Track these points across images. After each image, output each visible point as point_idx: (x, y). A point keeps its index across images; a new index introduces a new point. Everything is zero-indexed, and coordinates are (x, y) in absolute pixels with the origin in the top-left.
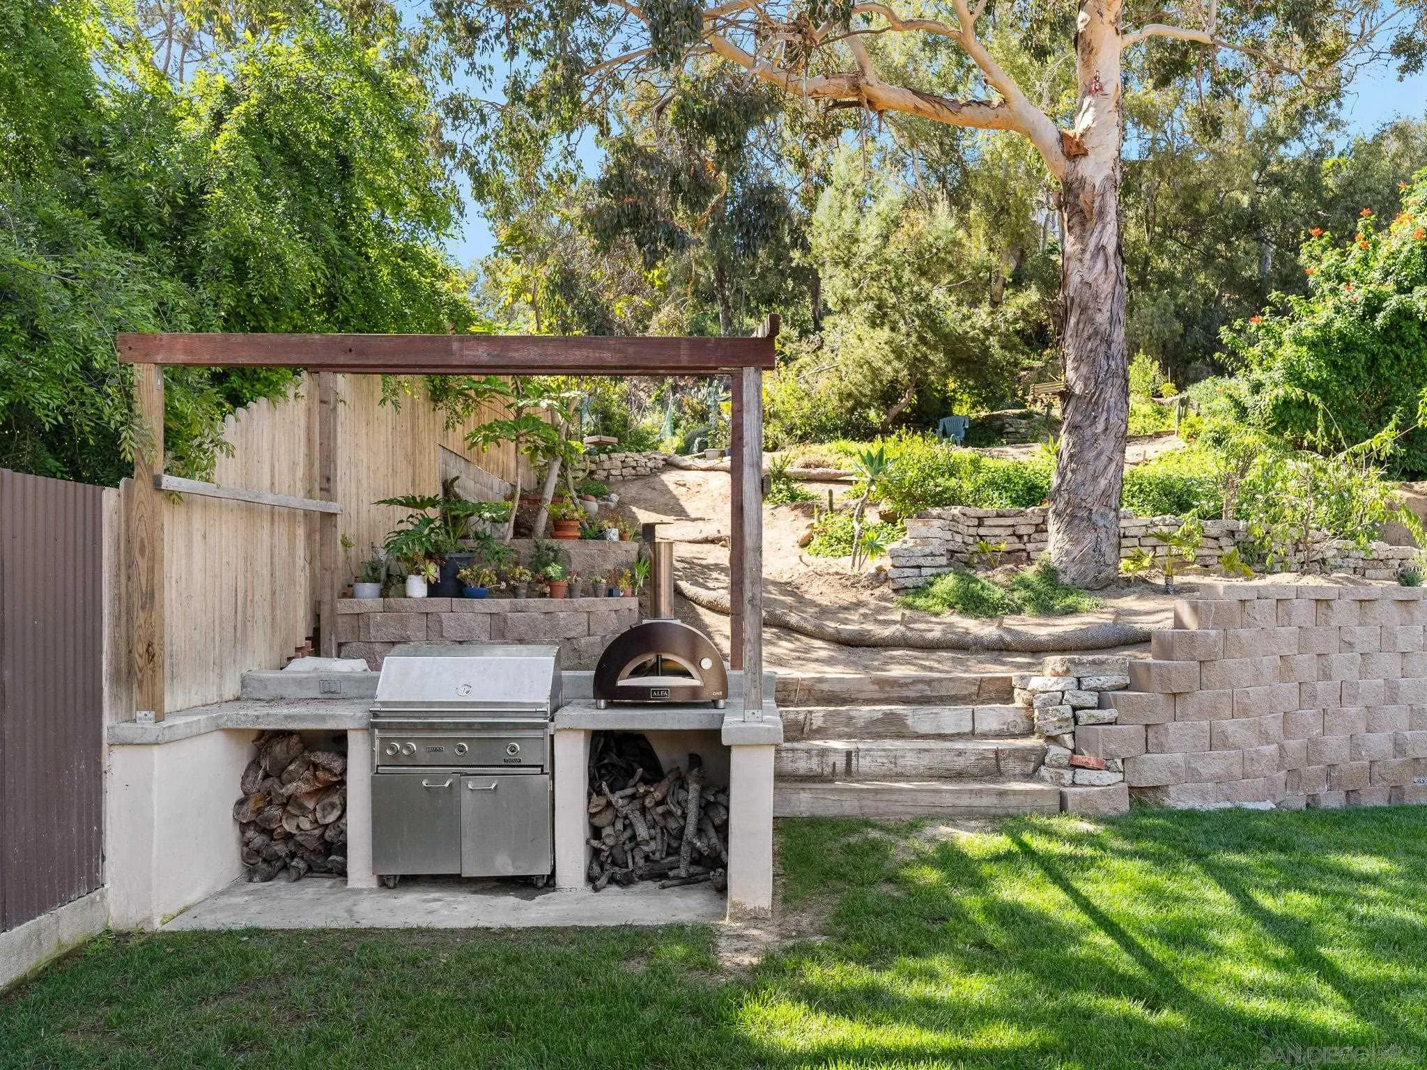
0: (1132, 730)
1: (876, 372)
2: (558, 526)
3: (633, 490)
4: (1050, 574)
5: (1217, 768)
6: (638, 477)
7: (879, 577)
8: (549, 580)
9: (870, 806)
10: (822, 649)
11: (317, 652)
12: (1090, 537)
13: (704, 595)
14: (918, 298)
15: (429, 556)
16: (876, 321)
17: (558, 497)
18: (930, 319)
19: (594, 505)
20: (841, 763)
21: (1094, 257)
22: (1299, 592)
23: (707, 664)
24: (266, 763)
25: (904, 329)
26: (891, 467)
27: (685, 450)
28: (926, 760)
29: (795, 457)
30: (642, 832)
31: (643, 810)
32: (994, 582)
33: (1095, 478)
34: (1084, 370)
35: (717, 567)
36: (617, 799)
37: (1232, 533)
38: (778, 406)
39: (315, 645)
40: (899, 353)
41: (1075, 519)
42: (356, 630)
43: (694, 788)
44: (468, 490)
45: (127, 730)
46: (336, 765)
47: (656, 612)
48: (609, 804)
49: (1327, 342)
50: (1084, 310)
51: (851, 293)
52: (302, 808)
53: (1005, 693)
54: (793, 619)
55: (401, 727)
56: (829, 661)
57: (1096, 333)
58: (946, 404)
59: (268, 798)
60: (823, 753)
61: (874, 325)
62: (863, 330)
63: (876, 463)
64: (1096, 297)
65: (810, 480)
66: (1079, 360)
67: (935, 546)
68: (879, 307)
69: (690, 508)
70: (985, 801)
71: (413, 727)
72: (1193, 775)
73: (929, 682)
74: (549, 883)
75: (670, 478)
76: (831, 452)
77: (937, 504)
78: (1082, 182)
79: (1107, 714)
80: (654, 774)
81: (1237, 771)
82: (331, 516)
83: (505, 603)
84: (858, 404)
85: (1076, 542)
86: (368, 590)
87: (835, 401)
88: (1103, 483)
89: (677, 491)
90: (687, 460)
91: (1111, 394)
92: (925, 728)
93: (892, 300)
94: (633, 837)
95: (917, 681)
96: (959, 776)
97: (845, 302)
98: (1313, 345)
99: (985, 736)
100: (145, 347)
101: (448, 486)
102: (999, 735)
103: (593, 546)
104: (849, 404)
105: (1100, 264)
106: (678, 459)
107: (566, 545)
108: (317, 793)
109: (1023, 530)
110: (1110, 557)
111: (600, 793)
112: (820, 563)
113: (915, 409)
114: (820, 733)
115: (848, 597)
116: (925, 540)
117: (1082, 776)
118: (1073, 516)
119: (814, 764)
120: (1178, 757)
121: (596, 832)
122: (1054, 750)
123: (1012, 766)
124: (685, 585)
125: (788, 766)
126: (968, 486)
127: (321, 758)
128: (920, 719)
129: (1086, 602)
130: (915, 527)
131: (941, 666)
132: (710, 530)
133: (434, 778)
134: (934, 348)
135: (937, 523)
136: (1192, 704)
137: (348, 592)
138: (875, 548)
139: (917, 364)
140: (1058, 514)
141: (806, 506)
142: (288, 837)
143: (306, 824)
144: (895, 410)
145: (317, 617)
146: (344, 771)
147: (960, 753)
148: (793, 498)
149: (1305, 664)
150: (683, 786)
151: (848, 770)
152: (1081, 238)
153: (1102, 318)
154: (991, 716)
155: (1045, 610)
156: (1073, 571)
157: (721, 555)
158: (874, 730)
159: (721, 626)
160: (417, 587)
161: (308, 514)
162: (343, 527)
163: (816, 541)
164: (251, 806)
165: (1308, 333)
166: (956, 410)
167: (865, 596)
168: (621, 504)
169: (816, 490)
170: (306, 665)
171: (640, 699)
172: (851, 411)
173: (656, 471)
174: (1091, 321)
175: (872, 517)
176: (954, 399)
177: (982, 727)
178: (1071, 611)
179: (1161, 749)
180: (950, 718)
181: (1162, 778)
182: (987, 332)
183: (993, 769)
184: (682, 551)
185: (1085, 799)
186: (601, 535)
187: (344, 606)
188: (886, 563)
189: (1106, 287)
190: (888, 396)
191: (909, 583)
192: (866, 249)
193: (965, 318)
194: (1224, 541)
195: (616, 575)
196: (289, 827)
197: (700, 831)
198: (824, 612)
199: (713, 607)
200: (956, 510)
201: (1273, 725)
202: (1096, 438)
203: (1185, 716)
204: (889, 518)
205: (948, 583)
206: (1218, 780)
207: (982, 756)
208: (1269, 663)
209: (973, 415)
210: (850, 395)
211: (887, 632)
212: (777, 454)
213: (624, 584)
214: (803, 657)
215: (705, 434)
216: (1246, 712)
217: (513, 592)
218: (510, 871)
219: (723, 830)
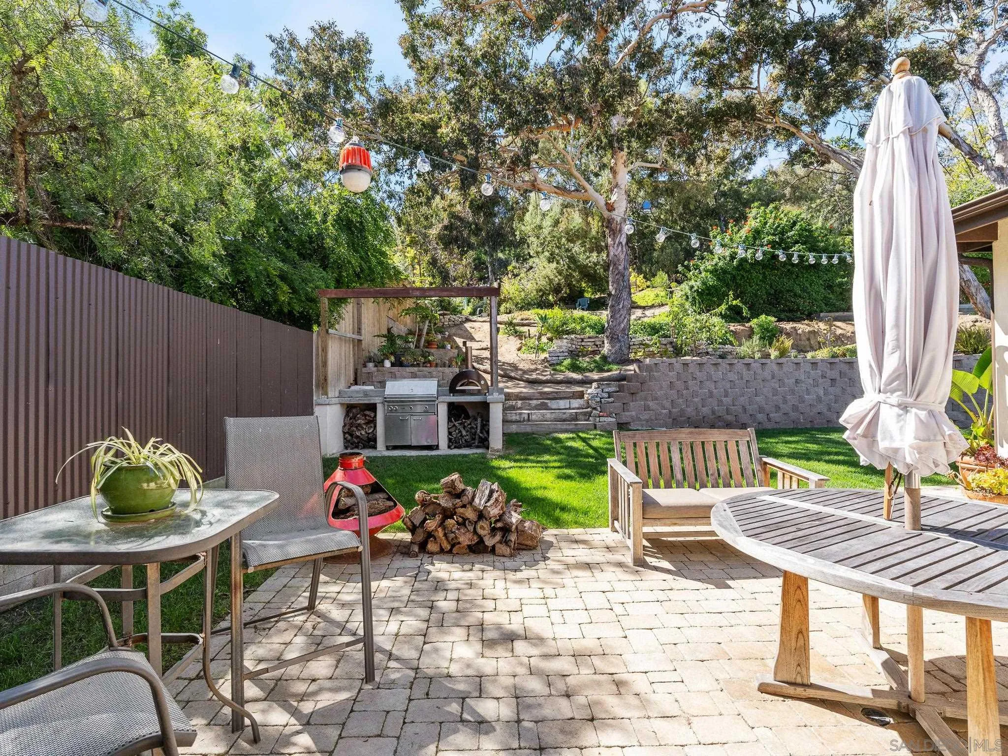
0: (618, 404)
1: (551, 281)
2: (429, 344)
3: (453, 330)
4: (604, 358)
5: (646, 417)
6: (455, 325)
7: (545, 360)
8: (429, 362)
9: (535, 429)
10: (522, 384)
11: (356, 384)
12: (618, 345)
13: (481, 367)
14: (567, 250)
15: (391, 354)
16: (550, 260)
17: (428, 333)
18: (573, 259)
19: (439, 336)
20: (526, 417)
21: (618, 246)
22: (692, 361)
23: (482, 382)
24: (351, 415)
25: (562, 262)
26: (549, 321)
27: (473, 313)
28: (553, 416)
29: (518, 316)
30: (464, 433)
31: (464, 427)
32: (584, 362)
33: (619, 324)
34: (615, 285)
35: (486, 358)
36: (456, 423)
37: (671, 343)
38: (511, 296)
39: (356, 382)
40: (560, 273)
41: (613, 339)
42: (368, 378)
43: (479, 420)
44: (395, 331)
45: (320, 401)
46: (372, 415)
47: (467, 367)
48: (454, 425)
49: (716, 271)
50: (615, 265)
51: (540, 249)
52: (363, 428)
53: (581, 395)
54: (513, 374)
55: (393, 402)
56: (524, 387)
57: (619, 273)
58: (581, 293)
59: (351, 425)
60: (520, 414)
61: (549, 262)
62: (546, 263)
63: (544, 319)
64: (619, 260)
65: (523, 325)
66: (613, 282)
67: (564, 349)
68: (551, 254)
69: (476, 337)
70: (571, 427)
71: (397, 402)
72: (639, 419)
73: (556, 393)
74: (437, 447)
75: (468, 325)
76: (533, 314)
77: (567, 334)
78: (613, 219)
79: (611, 400)
80: (467, 417)
81: (653, 418)
82: (360, 341)
83: (416, 369)
84: (544, 293)
85: (613, 347)
86: (371, 365)
87: (535, 292)
88: (622, 326)
89: (471, 331)
90: (474, 318)
91: (625, 295)
92: (554, 407)
93: (557, 251)
94: (461, 435)
95: (552, 392)
96: (564, 420)
97: (537, 253)
98: (711, 272)
99: (573, 409)
100: (324, 293)
101: (389, 330)
102: (578, 408)
103: (442, 351)
104: (541, 294)
105: (620, 248)
106: (471, 317)
107: (432, 351)
108: (366, 424)
109: (598, 343)
110: (626, 352)
111: (451, 421)
112: (524, 356)
113: (569, 295)
114: (520, 409)
115: (533, 367)
116: (561, 347)
117: (602, 419)
118: (612, 338)
119: (518, 418)
120: (634, 413)
121: (450, 433)
122: (594, 411)
123: (581, 417)
124: (475, 364)
125: (509, 418)
126: (578, 327)
127: (367, 413)
128: (553, 404)
129: (615, 367)
130: (557, 343)
131: (563, 388)
132: (484, 345)
133: (403, 416)
134: (574, 271)
135: (565, 341)
136: (638, 396)
137: (365, 366)
138: (544, 350)
139: (568, 277)
140: (607, 337)
141: (520, 336)
142: (357, 437)
143: (363, 433)
144: (560, 295)
145: (356, 374)
146: (375, 416)
147: (564, 413)
148: (516, 332)
149: (679, 385)
150: (476, 420)
151: (529, 420)
152: (613, 240)
153: (621, 268)
154: (576, 403)
155: (601, 370)
156: (612, 357)
157: (487, 354)
158: (537, 407)
159: (488, 377)
160: (387, 364)
161: (353, 339)
162: (364, 345)
163: (524, 348)
164: (347, 427)
165: (709, 267)
166: (586, 295)
167: (539, 367)
168: (450, 336)
169: (525, 329)
170: (355, 388)
171: (463, 392)
172: (542, 296)
173: (462, 323)
174: (617, 268)
175: (544, 339)
176: (584, 291)
177: (573, 406)
178: (609, 370)
179: (628, 411)
180: (562, 404)
181: (629, 420)
182: (595, 264)
183: (575, 418)
184: (475, 353)
185: (602, 426)
186: (444, 347)
187: (364, 370)
188: (547, 355)
189: (622, 257)
190: (557, 290)
191: (555, 362)
192: (546, 231)
193: (588, 257)
194: (668, 346)
195: (450, 360)
196: (358, 434)
197: (482, 432)
198: (525, 372)
199: (485, 371)
200: (573, 336)
201: (668, 404)
202: (619, 310)
203: (636, 400)
204: (550, 339)
205: (567, 362)
206: (647, 421)
207: (571, 414)
208: (665, 384)
209: (593, 297)
210: (541, 290)
211: (544, 378)
212: (510, 315)
213: (454, 363)
214: (516, 386)
215: (482, 306)
216: (656, 399)
217: (418, 365)
218: (426, 444)
219: (488, 432)
